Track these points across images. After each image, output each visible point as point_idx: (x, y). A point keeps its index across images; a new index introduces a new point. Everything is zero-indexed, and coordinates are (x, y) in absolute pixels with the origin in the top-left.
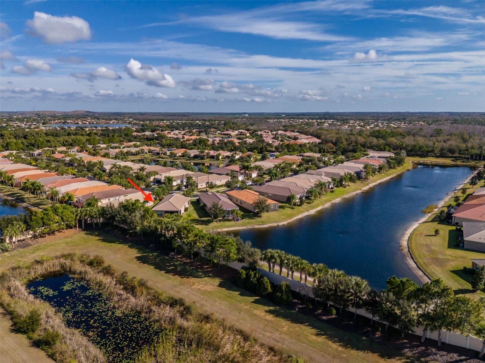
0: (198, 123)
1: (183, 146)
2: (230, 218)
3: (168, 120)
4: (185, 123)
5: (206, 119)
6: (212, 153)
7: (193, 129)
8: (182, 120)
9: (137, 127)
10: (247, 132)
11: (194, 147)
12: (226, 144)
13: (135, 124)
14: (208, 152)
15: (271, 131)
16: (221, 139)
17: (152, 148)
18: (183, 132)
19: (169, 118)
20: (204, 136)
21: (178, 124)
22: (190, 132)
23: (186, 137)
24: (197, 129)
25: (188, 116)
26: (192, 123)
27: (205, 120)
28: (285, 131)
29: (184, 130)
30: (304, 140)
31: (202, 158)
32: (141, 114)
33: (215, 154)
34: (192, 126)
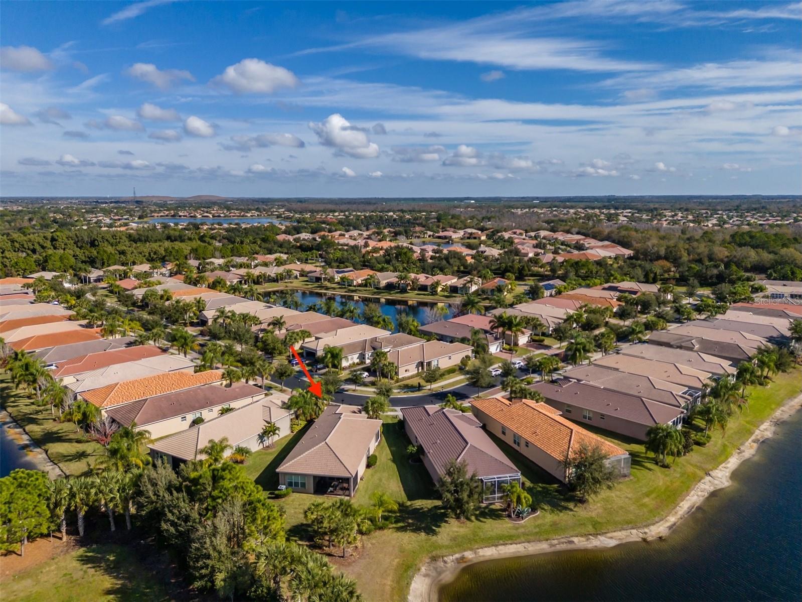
0: (392, 216)
1: (366, 264)
2: (498, 506)
3: (342, 212)
4: (370, 217)
5: (404, 209)
6: (422, 279)
7: (385, 228)
8: (365, 211)
9: (288, 224)
10: (480, 232)
11: (386, 266)
12: (447, 258)
13: (287, 218)
14: (415, 278)
15: (526, 232)
16: (436, 247)
17: (308, 267)
18: (365, 234)
19: (343, 207)
20: (403, 242)
21: (358, 217)
22: (378, 234)
23: (372, 244)
24: (390, 227)
25: (375, 204)
26: (381, 217)
27: (402, 211)
28: (553, 230)
29: (367, 230)
30: (599, 251)
31: (404, 291)
32: (300, 201)
33: (429, 282)
34: (381, 222)
